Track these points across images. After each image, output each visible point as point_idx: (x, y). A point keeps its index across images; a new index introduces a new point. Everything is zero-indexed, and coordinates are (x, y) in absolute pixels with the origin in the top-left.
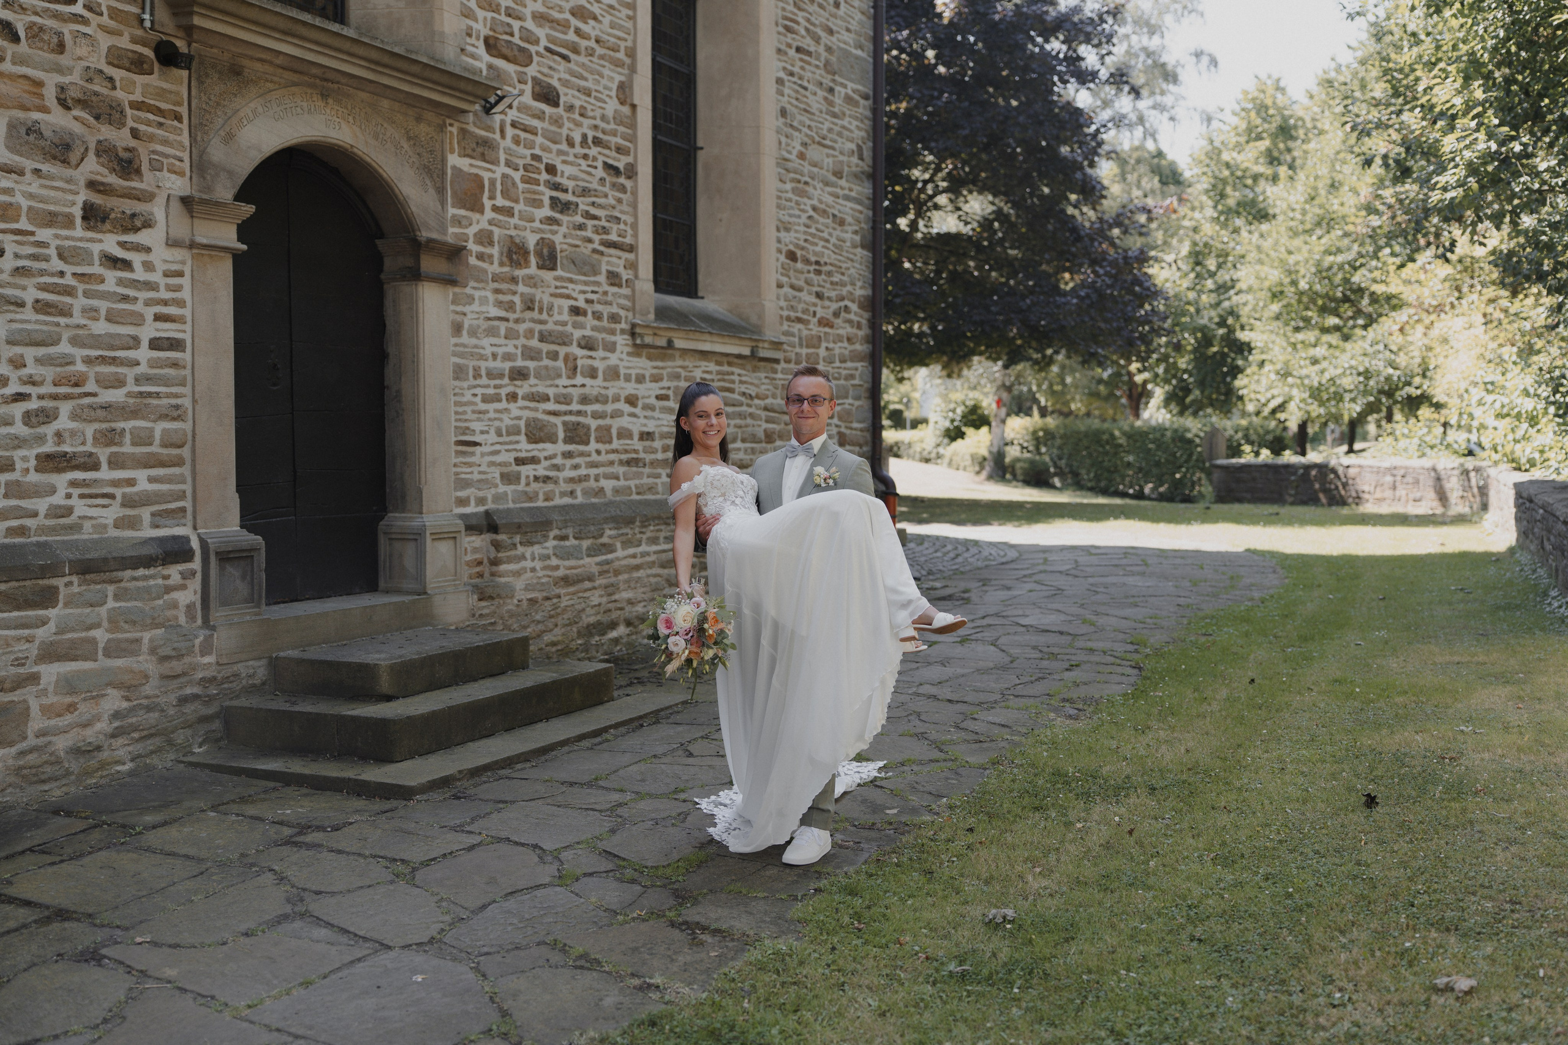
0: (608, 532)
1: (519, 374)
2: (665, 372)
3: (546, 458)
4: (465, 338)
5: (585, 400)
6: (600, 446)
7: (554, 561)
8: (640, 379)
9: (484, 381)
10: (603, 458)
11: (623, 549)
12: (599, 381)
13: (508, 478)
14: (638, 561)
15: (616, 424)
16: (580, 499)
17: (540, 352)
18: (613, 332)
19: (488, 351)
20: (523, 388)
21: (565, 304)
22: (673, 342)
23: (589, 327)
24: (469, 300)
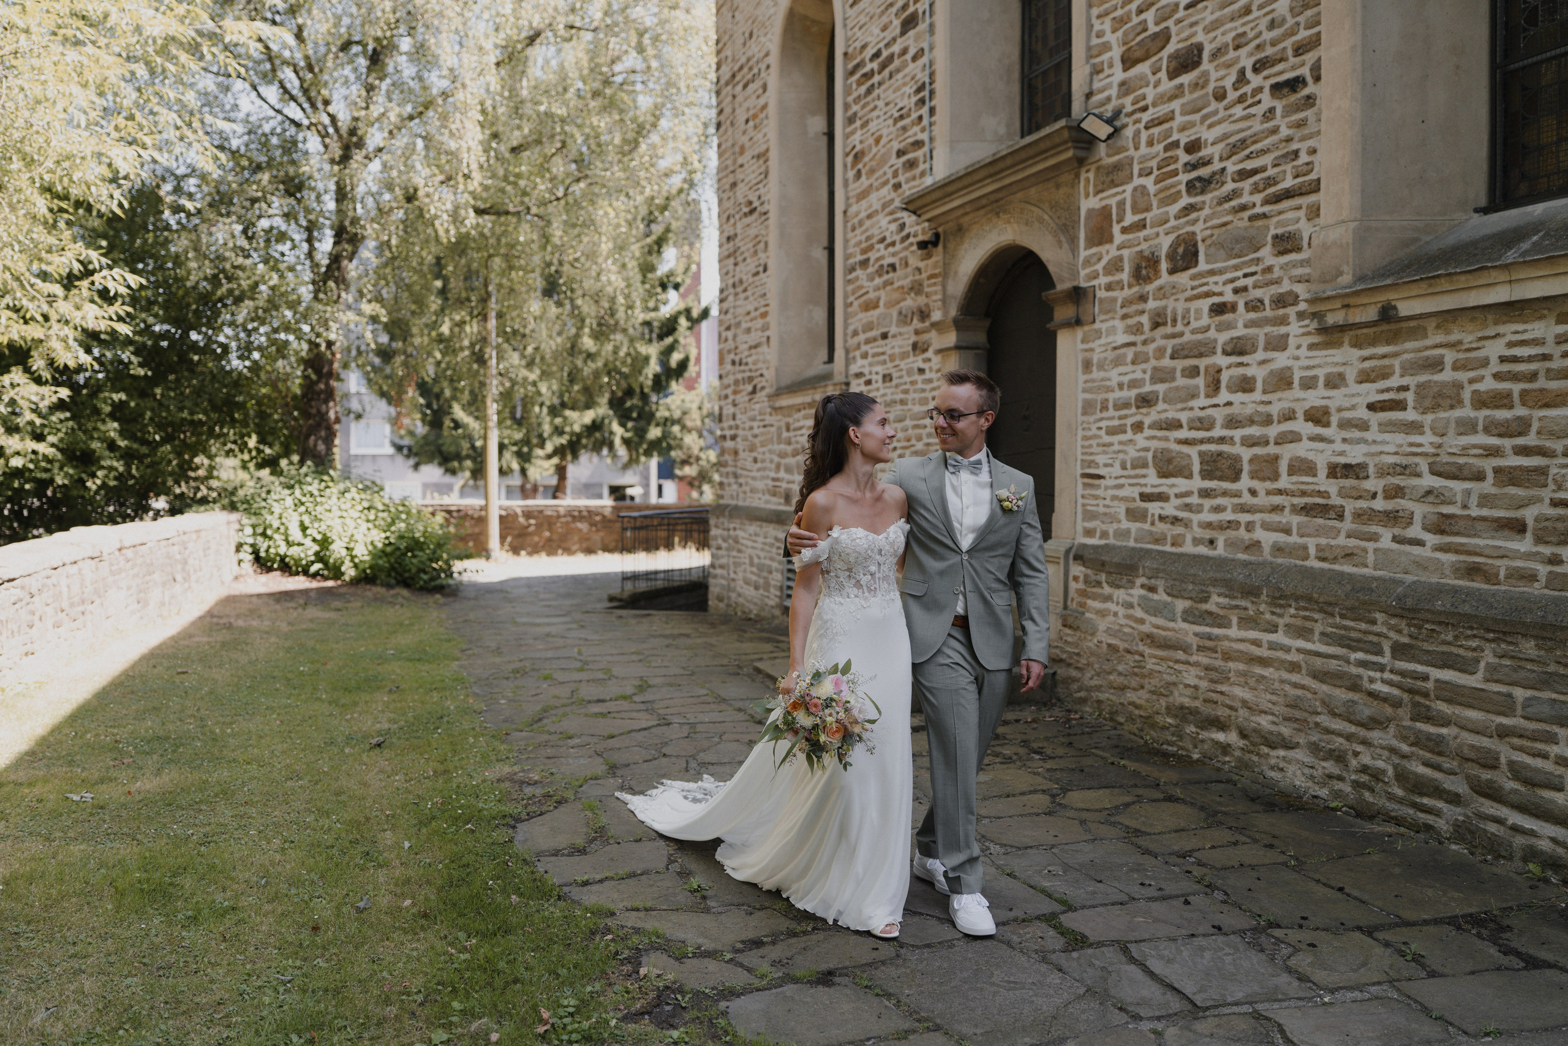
0: (1215, 598)
1: (1146, 401)
2: (1396, 363)
3: (1176, 496)
4: (1096, 374)
5: (1232, 422)
6: (1256, 484)
7: (1139, 613)
8: (1334, 382)
9: (1111, 412)
10: (1262, 500)
11: (1240, 628)
12: (1257, 395)
13: (1134, 515)
14: (1264, 652)
15: (1287, 452)
16: (1220, 550)
17: (1172, 371)
18: (1283, 321)
19: (1114, 383)
20: (1150, 416)
21: (1205, 304)
22: (1395, 308)
23: (1240, 324)
24: (1098, 334)
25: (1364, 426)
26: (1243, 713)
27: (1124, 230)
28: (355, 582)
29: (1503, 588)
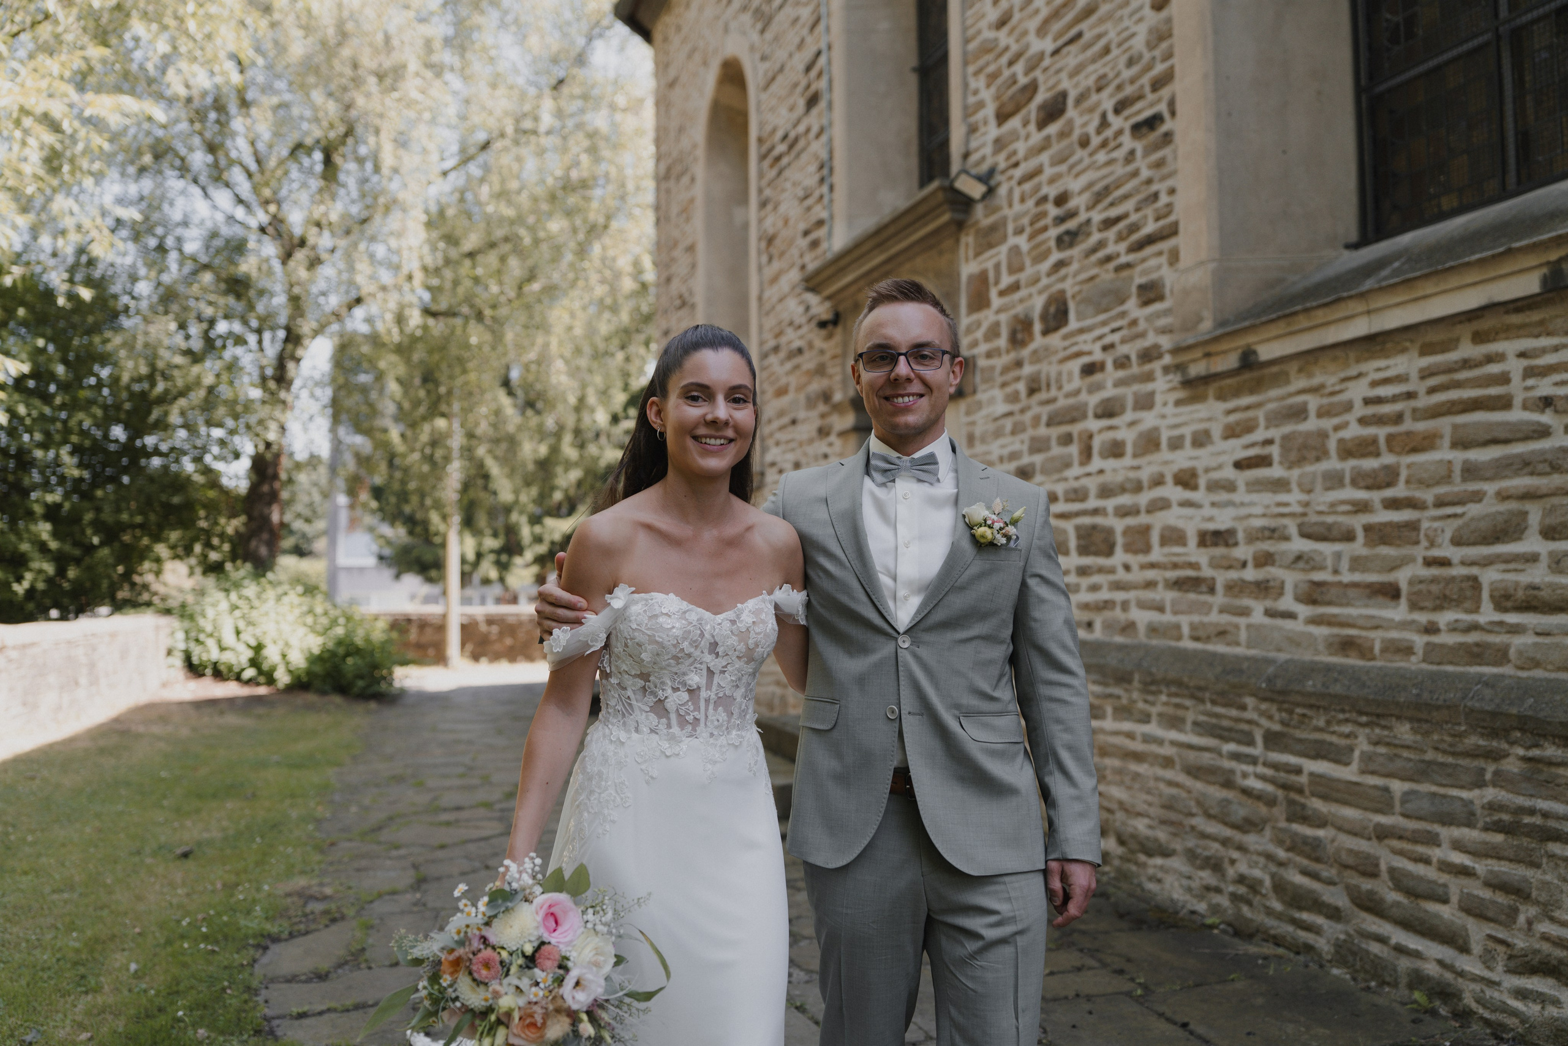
5: (1106, 492)
6: (1130, 559)
8: (1201, 440)
10: (1137, 576)
11: (1114, 719)
12: (1128, 461)
15: (1159, 521)
16: (1098, 634)
17: (1048, 440)
18: (1149, 377)
21: (1076, 365)
22: (1255, 352)
23: (1109, 384)
24: (979, 405)
25: (1230, 487)
26: (1120, 816)
27: (1002, 294)
28: (290, 689)
29: (1379, 663)
